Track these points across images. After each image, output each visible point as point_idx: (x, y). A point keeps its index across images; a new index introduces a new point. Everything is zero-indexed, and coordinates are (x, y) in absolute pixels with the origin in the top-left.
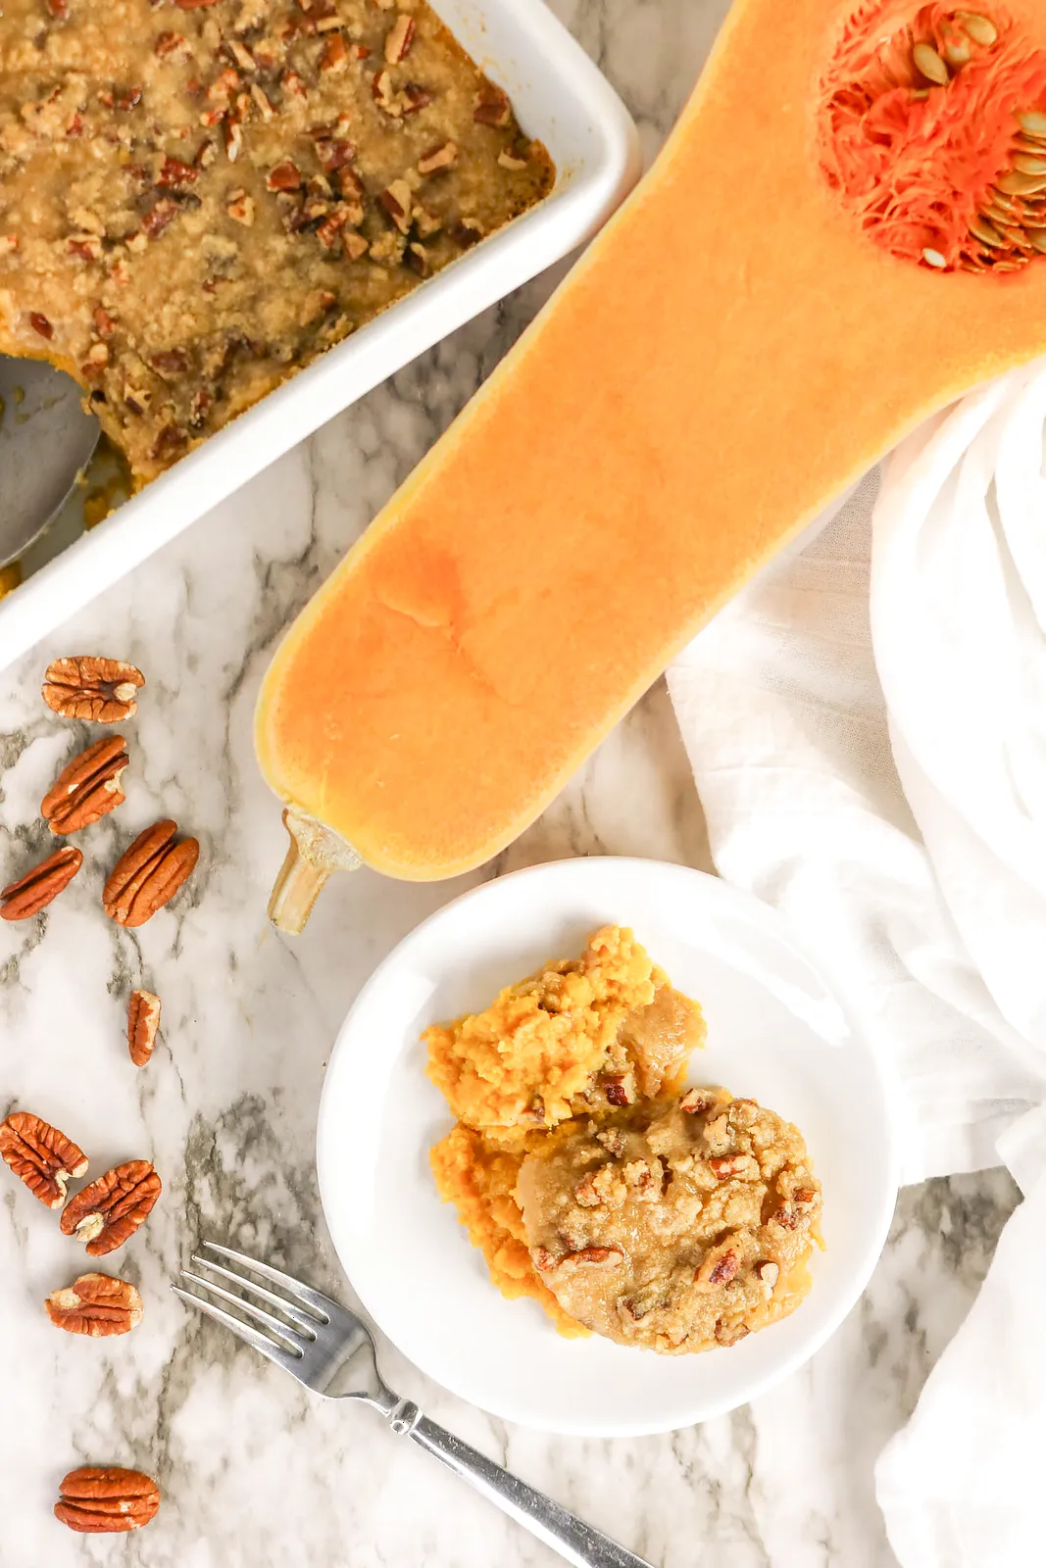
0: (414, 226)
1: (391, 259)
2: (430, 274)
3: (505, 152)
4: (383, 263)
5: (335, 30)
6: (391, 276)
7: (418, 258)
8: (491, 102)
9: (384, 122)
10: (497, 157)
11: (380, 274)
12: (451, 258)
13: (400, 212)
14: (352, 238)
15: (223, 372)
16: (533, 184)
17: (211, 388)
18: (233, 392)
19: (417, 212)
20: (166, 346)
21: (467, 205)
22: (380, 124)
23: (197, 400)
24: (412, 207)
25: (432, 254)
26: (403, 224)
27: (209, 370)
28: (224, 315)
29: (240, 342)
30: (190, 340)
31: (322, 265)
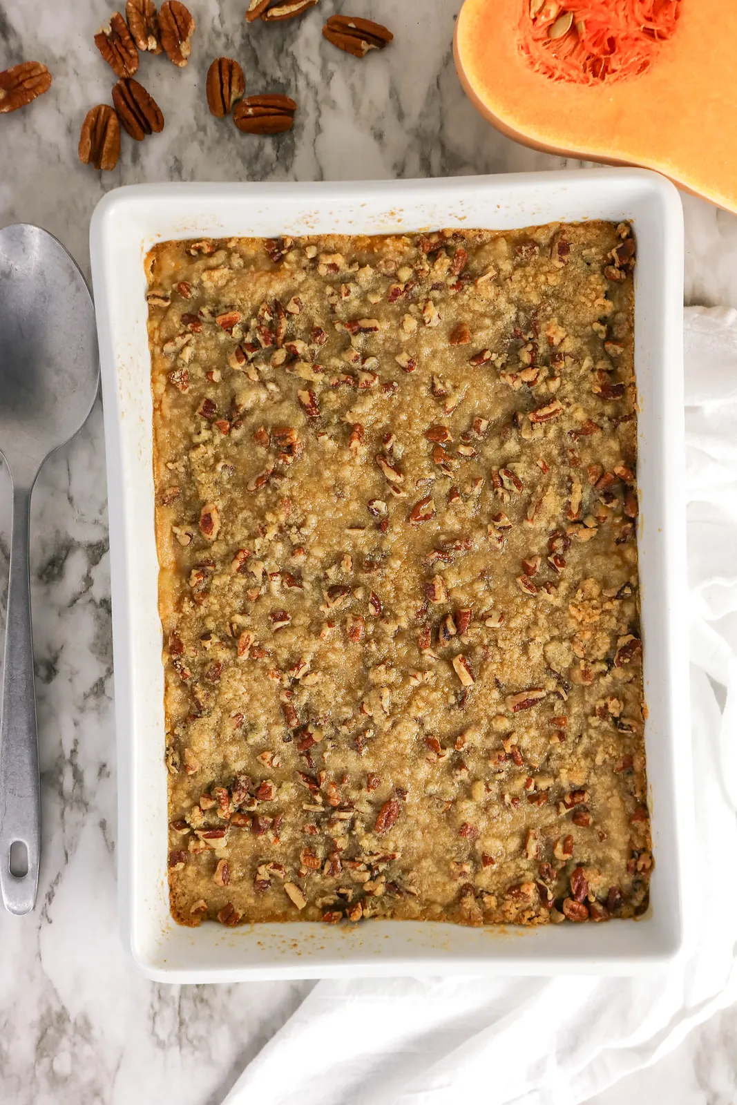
0: (197, 839)
1: (189, 815)
2: (170, 829)
3: (203, 907)
4: (190, 809)
5: (323, 868)
6: (182, 808)
7: (180, 828)
8: (232, 918)
9: (261, 859)
10: (205, 901)
11: (186, 804)
12: (171, 844)
13: (207, 837)
14: (211, 804)
15: (192, 694)
16: (181, 908)
17: (189, 683)
18: (179, 691)
19: (202, 844)
20: (224, 675)
21: (191, 870)
22: (261, 857)
23: (187, 671)
24: (206, 843)
25: (179, 837)
26: (200, 834)
27: (198, 687)
28: (220, 714)
29: (201, 712)
30: (219, 689)
31: (211, 779)
